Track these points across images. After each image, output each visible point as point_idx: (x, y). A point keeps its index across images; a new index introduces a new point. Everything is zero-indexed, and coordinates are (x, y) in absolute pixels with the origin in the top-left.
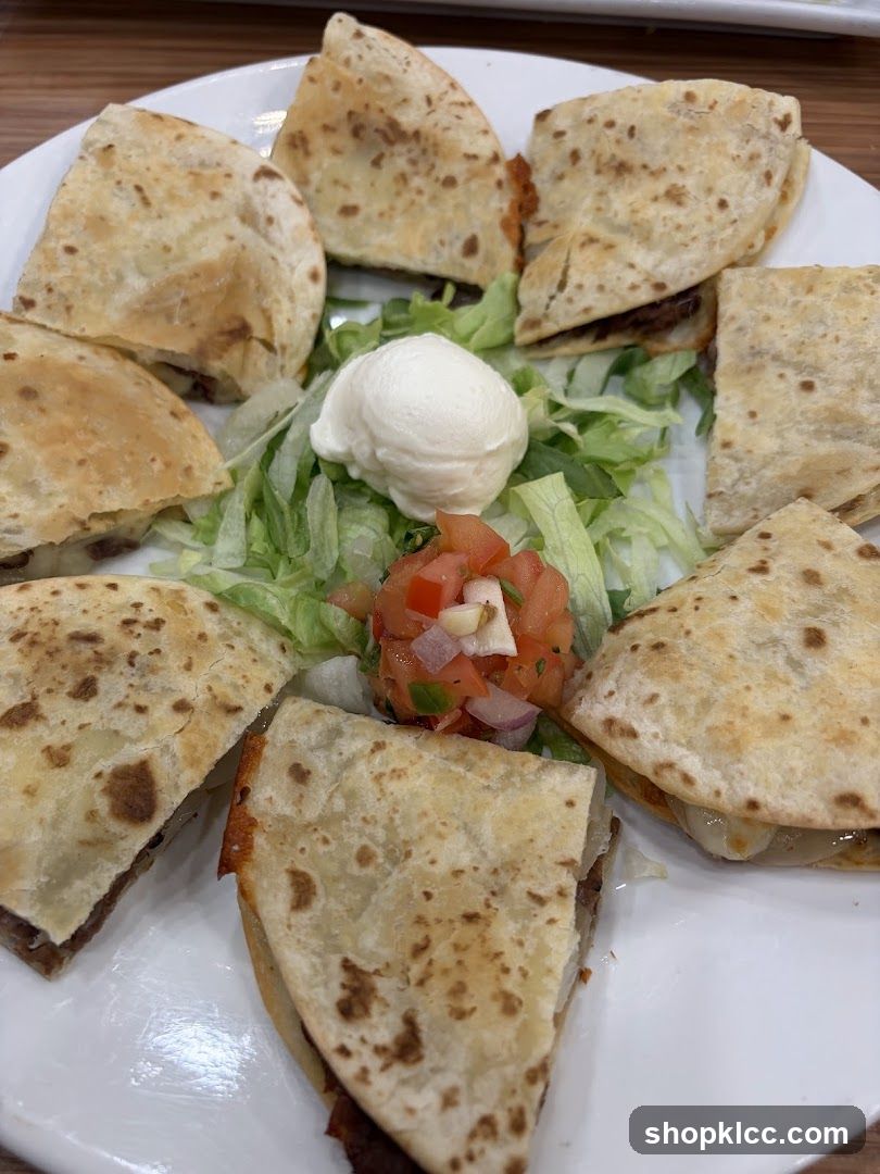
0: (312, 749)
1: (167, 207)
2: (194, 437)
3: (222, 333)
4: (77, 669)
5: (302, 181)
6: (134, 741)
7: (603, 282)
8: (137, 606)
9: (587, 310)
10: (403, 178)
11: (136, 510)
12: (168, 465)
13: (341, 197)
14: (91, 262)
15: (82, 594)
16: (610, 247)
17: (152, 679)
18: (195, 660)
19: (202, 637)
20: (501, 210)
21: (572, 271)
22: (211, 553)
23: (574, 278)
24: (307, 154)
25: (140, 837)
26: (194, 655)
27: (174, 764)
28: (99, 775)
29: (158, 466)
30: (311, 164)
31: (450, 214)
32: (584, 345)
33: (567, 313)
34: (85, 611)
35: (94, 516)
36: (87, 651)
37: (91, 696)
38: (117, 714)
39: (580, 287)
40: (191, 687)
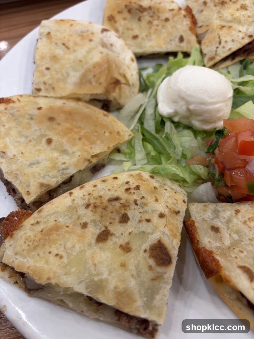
0: (212, 219)
1: (76, 48)
2: (115, 121)
3: (111, 84)
4: (118, 212)
5: (117, 31)
6: (152, 234)
7: (233, 38)
8: (127, 183)
9: (230, 49)
10: (150, 22)
11: (106, 151)
12: (111, 133)
13: (131, 34)
14: (56, 71)
15: (106, 184)
16: (230, 27)
17: (146, 208)
18: (158, 197)
19: (155, 188)
20: (188, 24)
21: (221, 37)
22: (135, 161)
23: (223, 40)
24: (115, 22)
25: (171, 271)
26: (156, 195)
27: (169, 238)
28: (145, 251)
29: (107, 134)
30: (118, 25)
31: (170, 30)
32: (228, 63)
33: (223, 52)
34: (109, 190)
35: (93, 157)
36: (117, 204)
37: (128, 221)
38: (141, 224)
39: (226, 42)
40: (161, 207)
